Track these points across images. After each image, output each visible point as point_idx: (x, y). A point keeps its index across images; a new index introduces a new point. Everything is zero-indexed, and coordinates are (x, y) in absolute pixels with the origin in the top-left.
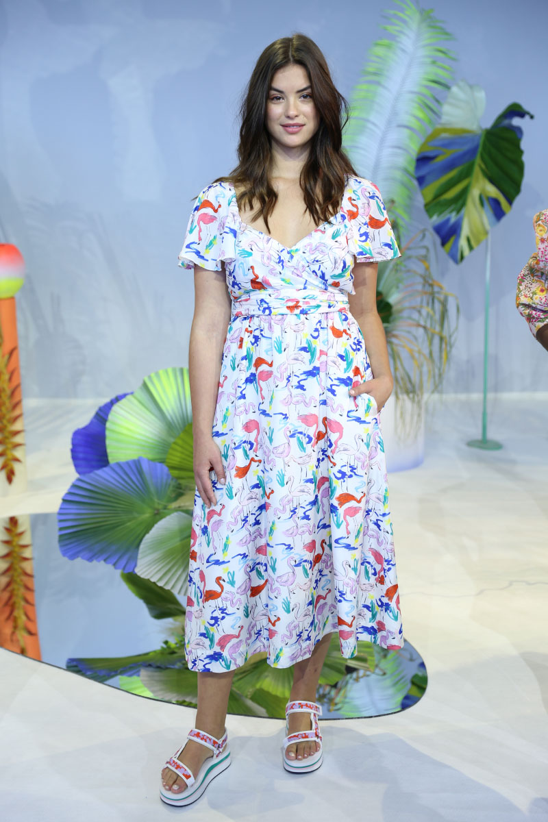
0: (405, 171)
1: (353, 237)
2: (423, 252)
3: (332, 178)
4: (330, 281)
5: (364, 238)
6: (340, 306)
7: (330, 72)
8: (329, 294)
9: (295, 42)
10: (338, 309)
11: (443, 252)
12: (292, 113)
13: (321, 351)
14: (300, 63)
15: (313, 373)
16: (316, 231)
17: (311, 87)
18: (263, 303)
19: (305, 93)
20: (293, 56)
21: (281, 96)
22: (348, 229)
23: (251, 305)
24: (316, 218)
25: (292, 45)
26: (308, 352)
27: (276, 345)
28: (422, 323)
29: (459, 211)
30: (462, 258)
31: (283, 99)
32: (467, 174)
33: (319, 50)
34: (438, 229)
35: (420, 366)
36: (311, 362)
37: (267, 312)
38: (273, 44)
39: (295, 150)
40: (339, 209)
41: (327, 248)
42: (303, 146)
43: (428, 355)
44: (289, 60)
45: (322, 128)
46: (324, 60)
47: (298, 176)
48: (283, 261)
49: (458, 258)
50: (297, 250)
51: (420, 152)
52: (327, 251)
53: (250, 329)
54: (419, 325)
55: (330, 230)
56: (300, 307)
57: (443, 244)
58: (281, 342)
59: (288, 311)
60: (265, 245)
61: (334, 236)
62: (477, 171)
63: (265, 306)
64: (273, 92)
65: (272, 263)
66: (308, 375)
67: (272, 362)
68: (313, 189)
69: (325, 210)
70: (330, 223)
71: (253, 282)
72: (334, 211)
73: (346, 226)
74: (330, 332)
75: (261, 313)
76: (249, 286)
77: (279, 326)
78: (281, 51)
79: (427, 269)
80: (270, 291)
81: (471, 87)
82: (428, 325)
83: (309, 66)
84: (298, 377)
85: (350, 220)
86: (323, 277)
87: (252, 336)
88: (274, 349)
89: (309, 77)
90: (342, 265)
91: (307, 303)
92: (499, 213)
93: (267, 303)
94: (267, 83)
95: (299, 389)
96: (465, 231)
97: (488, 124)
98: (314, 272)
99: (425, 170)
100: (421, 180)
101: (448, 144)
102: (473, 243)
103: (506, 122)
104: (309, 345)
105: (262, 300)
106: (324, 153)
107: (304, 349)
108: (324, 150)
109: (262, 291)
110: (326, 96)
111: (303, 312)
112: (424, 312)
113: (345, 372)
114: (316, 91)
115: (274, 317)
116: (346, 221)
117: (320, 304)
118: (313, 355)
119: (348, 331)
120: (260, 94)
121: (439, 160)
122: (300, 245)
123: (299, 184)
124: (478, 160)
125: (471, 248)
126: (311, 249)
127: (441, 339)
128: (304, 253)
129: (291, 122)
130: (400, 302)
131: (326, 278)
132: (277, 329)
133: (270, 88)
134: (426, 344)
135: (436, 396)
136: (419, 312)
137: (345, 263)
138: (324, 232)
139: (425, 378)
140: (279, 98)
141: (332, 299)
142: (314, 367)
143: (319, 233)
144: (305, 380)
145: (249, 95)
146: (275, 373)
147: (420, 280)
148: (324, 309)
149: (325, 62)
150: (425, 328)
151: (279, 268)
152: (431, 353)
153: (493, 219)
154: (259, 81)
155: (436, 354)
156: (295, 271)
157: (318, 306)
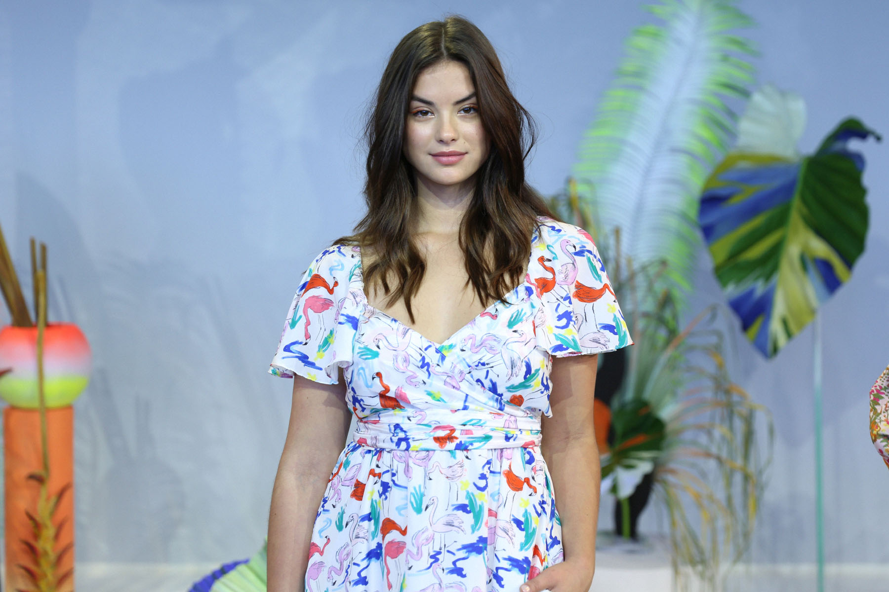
0: (683, 216)
1: (543, 323)
2: (714, 340)
3: (508, 232)
4: (507, 396)
5: (564, 321)
6: (526, 437)
7: (505, 72)
8: (506, 417)
9: (451, 29)
10: (522, 443)
11: (745, 341)
12: (447, 134)
13: (490, 510)
14: (458, 58)
15: (477, 547)
16: (482, 315)
17: (476, 94)
18: (398, 431)
19: (466, 105)
20: (447, 49)
21: (428, 109)
22: (535, 311)
23: (381, 432)
24: (483, 294)
25: (446, 33)
26: (468, 512)
27: (413, 500)
28: (714, 450)
29: (768, 277)
30: (775, 350)
31: (432, 113)
32: (780, 221)
33: (486, 40)
34: (736, 306)
35: (712, 520)
36: (474, 529)
37: (403, 445)
38: (415, 32)
39: (451, 189)
40: (522, 278)
41: (499, 342)
42: (464, 184)
43: (724, 502)
44: (442, 54)
45: (492, 157)
46: (495, 55)
47: (456, 229)
48: (428, 364)
49: (770, 351)
50: (451, 347)
51: (706, 190)
52: (498, 347)
53: (377, 471)
54: (708, 455)
55: (505, 313)
56: (457, 438)
57: (746, 326)
58: (423, 495)
59: (435, 445)
60: (400, 339)
61: (511, 324)
62: (795, 218)
63: (402, 435)
64: (416, 104)
65: (411, 368)
66: (470, 552)
67: (406, 528)
68: (479, 249)
69: (498, 282)
70: (504, 302)
71: (383, 396)
72: (513, 282)
73: (533, 306)
74: (504, 480)
75: (394, 446)
76: (376, 402)
77: (422, 469)
78: (429, 40)
79: (720, 367)
80: (409, 412)
81: (783, 93)
82: (724, 454)
83: (473, 64)
84: (453, 554)
85: (540, 295)
86: (494, 389)
87: (379, 484)
88: (409, 505)
89: (473, 79)
90: (524, 369)
91: (468, 432)
92: (831, 283)
93: (405, 432)
94: (406, 88)
95: (455, 575)
96: (779, 308)
97: (811, 147)
98: (478, 381)
99: (714, 216)
100: (708, 232)
101: (749, 178)
102: (792, 326)
103: (838, 146)
104: (471, 501)
105: (397, 426)
106: (494, 194)
107: (463, 508)
108: (494, 190)
109: (397, 411)
110: (498, 107)
111: (461, 447)
112: (718, 432)
113: (521, 549)
114: (483, 101)
115: (413, 454)
116: (534, 296)
117: (491, 434)
118: (477, 518)
119: (532, 482)
120: (396, 105)
121: (736, 201)
122: (457, 339)
123: (457, 241)
124: (796, 203)
125: (789, 335)
126: (473, 345)
127: (746, 478)
128: (463, 350)
129: (445, 149)
130: (678, 417)
131: (499, 391)
132: (417, 472)
133: (411, 97)
134: (721, 484)
135: (740, 568)
136: (709, 433)
137: (528, 366)
138: (494, 317)
139: (721, 537)
140: (426, 113)
141: (512, 426)
142: (481, 538)
143: (487, 319)
144: (464, 559)
145: (378, 107)
146: (409, 546)
147: (709, 384)
148: (498, 442)
149: (497, 59)
150: (719, 459)
151: (422, 375)
152: (729, 499)
153: (822, 290)
154: (395, 86)
155: (738, 500)
156: (448, 380)
157: (487, 438)
